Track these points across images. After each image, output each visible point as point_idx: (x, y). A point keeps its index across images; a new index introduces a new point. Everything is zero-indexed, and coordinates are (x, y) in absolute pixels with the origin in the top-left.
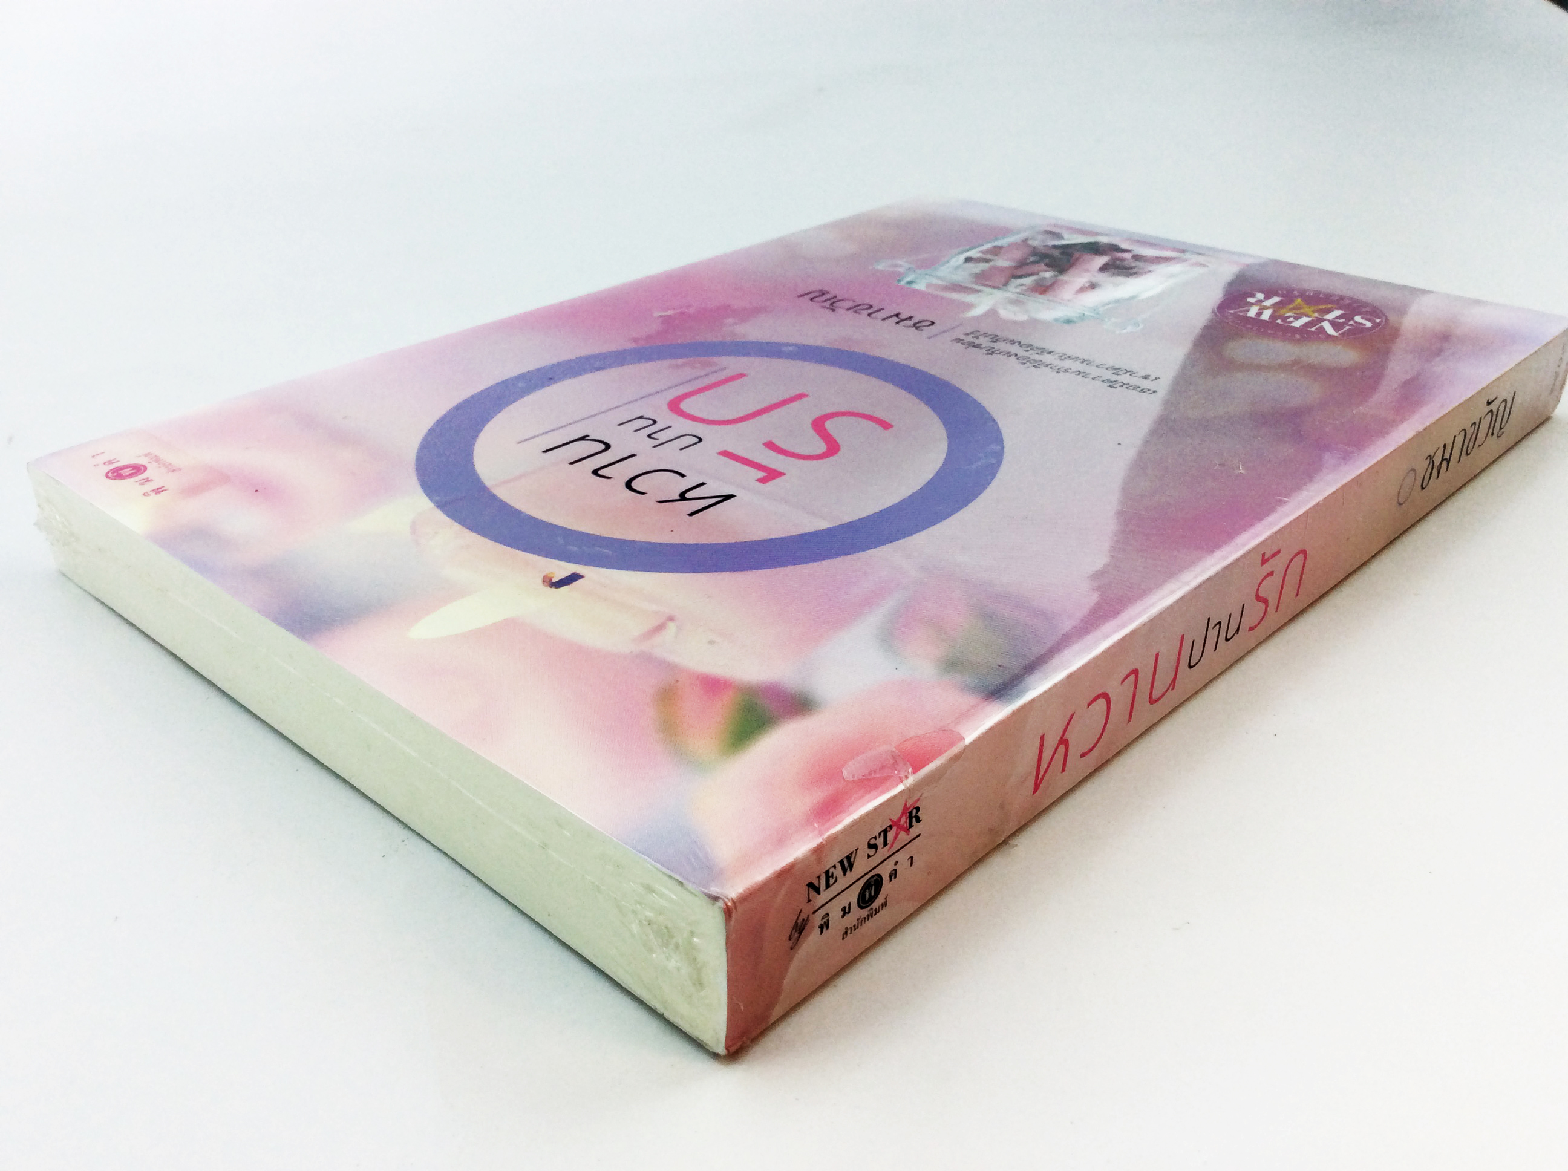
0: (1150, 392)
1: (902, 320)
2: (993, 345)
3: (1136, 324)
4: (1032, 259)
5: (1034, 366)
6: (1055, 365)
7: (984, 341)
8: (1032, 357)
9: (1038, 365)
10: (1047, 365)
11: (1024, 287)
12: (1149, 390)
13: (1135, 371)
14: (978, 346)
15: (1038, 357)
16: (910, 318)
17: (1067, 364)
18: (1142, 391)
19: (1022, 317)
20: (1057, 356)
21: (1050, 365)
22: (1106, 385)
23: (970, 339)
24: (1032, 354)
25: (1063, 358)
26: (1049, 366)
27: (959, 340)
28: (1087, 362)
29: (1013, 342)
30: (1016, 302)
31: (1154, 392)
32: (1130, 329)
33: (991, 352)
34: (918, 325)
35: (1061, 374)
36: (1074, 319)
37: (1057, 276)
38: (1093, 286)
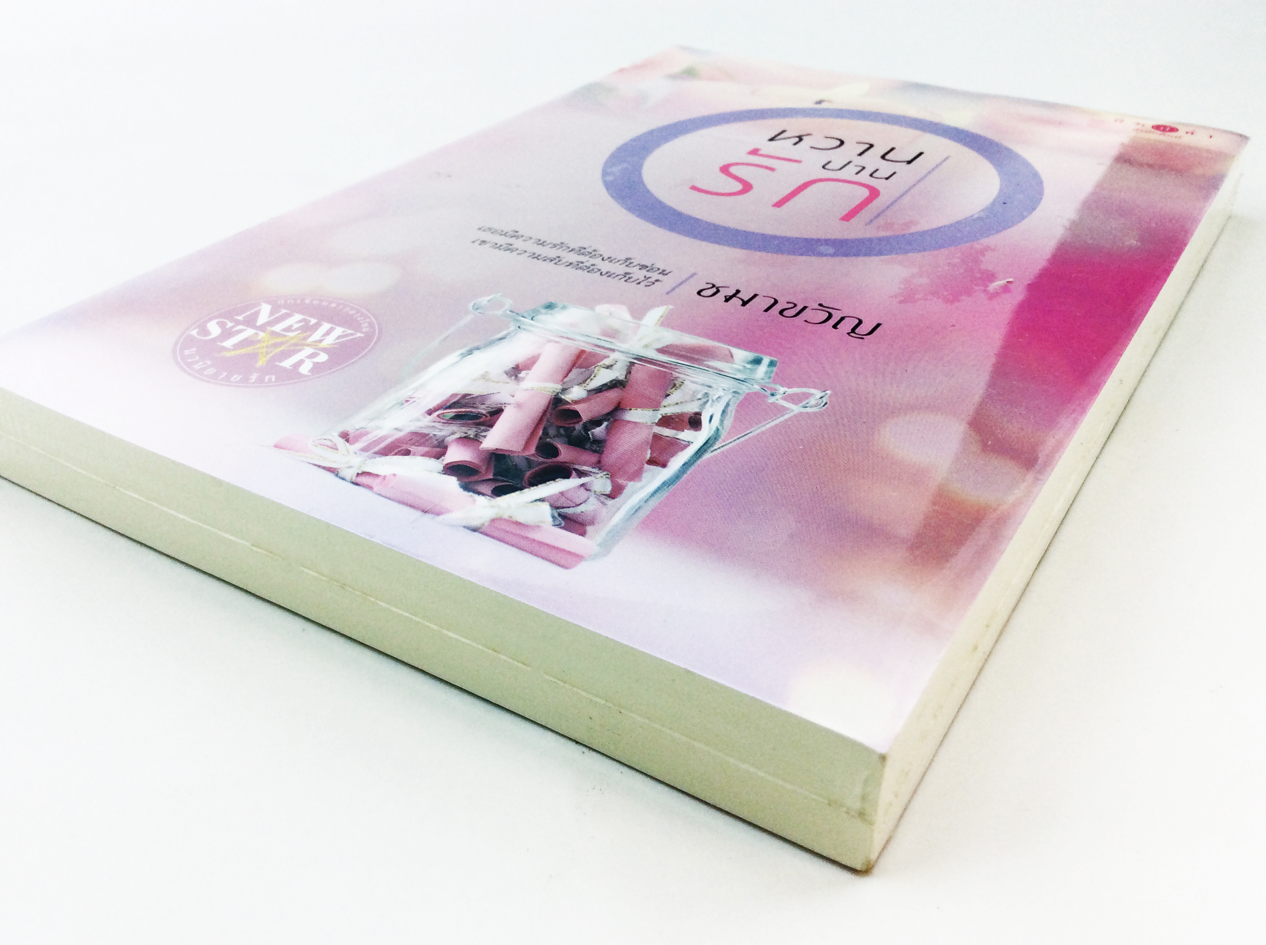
0: (483, 229)
1: (734, 295)
2: (628, 270)
3: (476, 308)
4: (599, 431)
5: (585, 249)
6: (565, 251)
7: (640, 274)
8: (587, 258)
9: (581, 251)
10: (572, 250)
11: (607, 362)
12: (484, 231)
13: (492, 248)
14: (643, 267)
15: (581, 258)
16: (727, 299)
17: (553, 253)
18: (490, 229)
19: (602, 309)
20: (564, 261)
21: (570, 251)
22: (520, 233)
23: (655, 276)
24: (587, 261)
25: (558, 259)
26: (570, 249)
27: (663, 273)
28: (535, 256)
29: (609, 274)
30: (612, 334)
31: (480, 229)
32: (484, 300)
33: (628, 261)
34: (714, 290)
35: (558, 242)
36: (544, 311)
37: (564, 390)
38: (516, 372)
